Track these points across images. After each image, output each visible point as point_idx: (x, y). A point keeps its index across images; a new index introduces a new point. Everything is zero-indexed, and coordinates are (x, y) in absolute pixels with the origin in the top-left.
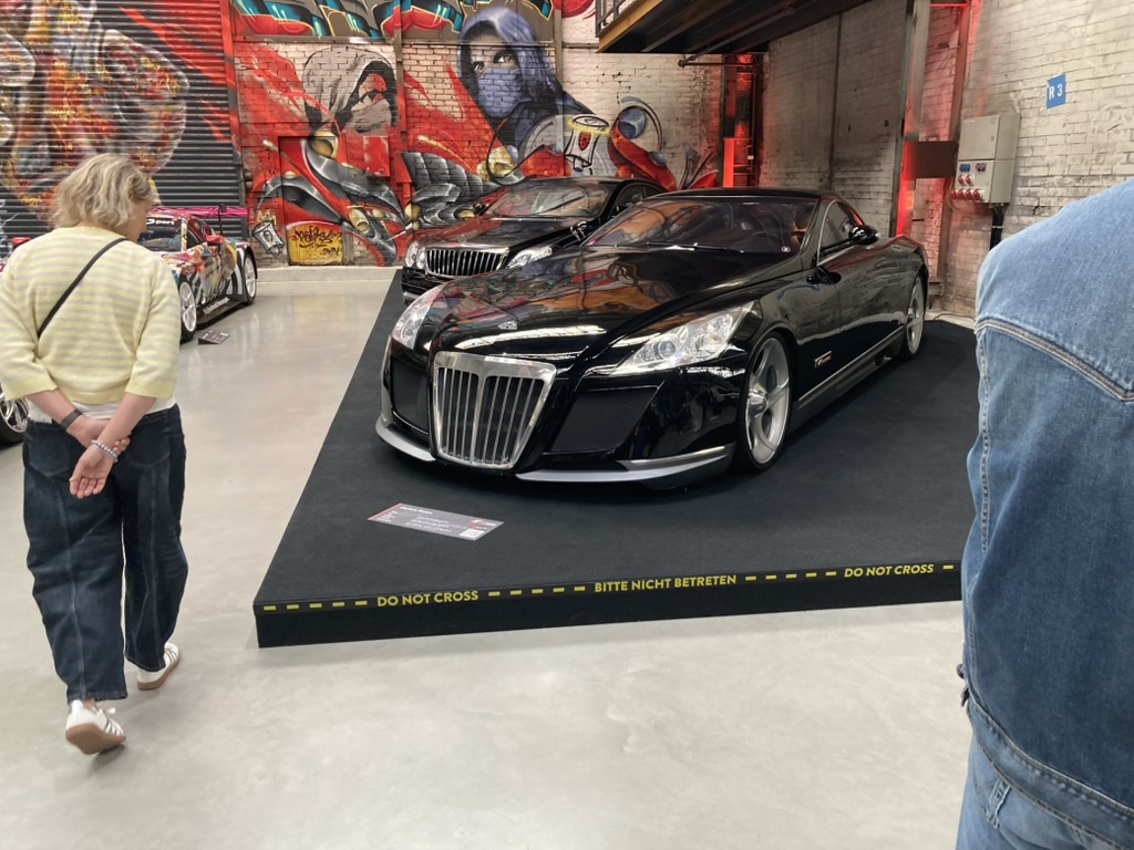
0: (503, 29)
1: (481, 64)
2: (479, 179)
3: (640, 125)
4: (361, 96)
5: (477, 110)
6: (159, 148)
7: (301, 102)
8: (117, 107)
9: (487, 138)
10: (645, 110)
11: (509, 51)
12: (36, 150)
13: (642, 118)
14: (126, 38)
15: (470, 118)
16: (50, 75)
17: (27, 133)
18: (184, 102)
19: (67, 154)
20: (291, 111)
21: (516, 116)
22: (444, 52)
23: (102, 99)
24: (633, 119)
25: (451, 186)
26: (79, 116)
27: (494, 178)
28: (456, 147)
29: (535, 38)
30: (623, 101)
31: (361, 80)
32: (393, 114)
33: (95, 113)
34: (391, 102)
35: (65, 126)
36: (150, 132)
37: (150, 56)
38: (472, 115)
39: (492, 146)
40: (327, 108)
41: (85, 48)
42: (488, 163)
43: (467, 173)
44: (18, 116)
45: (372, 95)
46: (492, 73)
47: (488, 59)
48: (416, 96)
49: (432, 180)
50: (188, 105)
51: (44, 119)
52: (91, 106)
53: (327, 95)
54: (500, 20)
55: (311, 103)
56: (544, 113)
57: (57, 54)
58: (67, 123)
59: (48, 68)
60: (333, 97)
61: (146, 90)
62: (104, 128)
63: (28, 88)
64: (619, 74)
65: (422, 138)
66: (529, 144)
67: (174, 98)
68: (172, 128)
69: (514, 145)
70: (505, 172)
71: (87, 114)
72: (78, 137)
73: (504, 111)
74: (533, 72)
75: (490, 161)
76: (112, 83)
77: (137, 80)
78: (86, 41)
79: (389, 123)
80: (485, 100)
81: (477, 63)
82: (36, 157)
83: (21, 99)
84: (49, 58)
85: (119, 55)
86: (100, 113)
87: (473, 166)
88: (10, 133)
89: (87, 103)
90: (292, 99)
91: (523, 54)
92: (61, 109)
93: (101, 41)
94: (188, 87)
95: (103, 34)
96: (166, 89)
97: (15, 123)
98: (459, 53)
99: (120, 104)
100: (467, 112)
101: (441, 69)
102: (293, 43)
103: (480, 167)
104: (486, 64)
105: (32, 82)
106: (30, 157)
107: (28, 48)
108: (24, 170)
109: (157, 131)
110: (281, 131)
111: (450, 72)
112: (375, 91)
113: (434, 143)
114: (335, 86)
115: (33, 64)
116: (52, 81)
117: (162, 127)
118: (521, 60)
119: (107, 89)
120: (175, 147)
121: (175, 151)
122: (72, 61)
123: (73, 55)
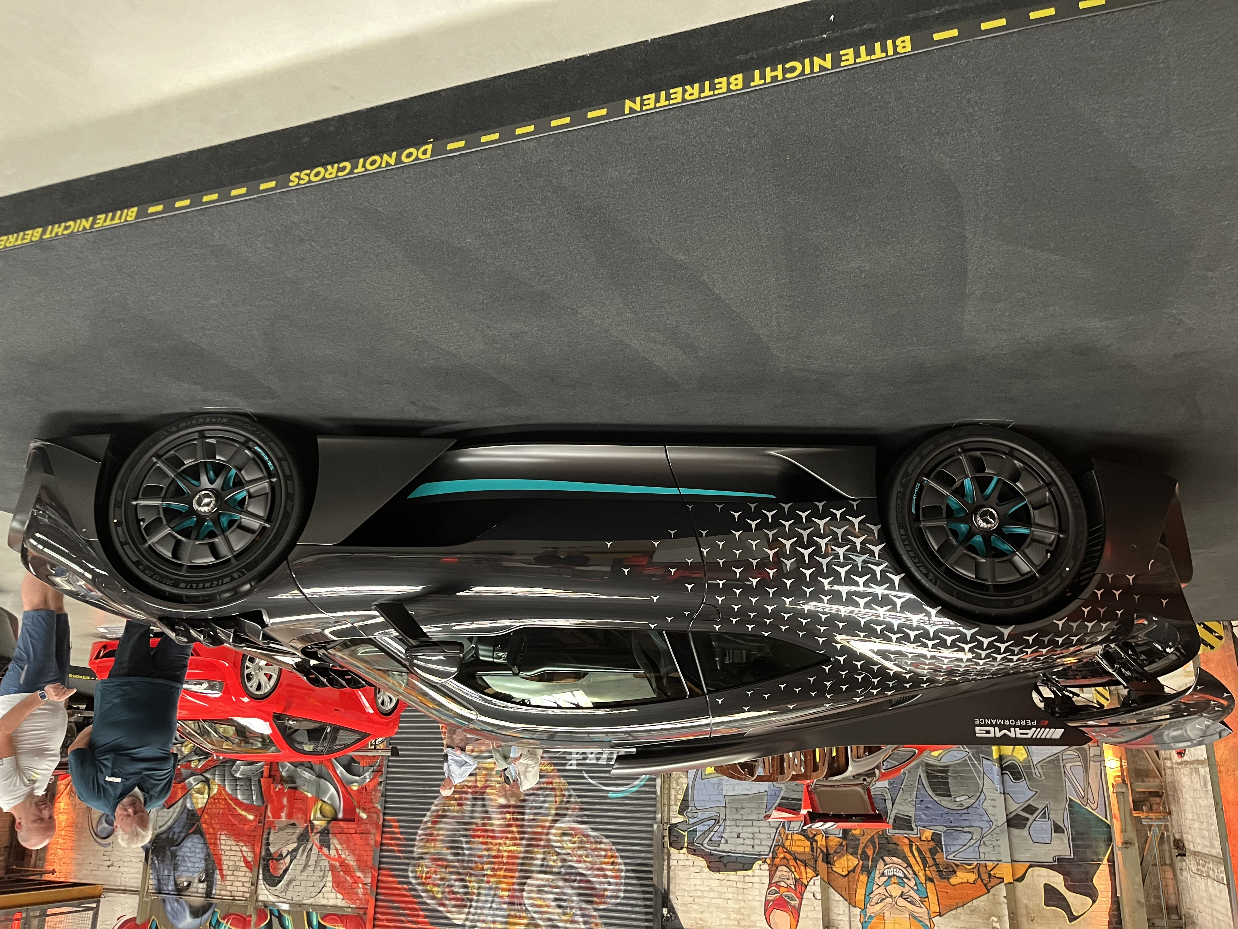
0: (184, 910)
1: (200, 881)
2: (217, 781)
3: (102, 823)
4: (289, 856)
5: (208, 841)
6: (440, 813)
7: (333, 852)
8: (467, 852)
9: (206, 816)
10: (96, 835)
11: (180, 891)
12: (535, 814)
13: (99, 828)
14: (449, 915)
15: (215, 834)
16: (513, 884)
17: (539, 830)
18: (415, 855)
19: (511, 810)
20: (341, 844)
21: (183, 835)
22: (223, 893)
23: (477, 859)
24: (105, 828)
25: (238, 775)
26: (496, 844)
27: (207, 781)
28: (229, 809)
29: (164, 901)
30: (110, 843)
31: (286, 871)
32: (268, 839)
33: (484, 846)
34: (268, 850)
35: (510, 836)
36: (446, 828)
37: (433, 898)
38: (213, 836)
39: (203, 809)
40: (314, 847)
41: (482, 908)
42: (209, 794)
43: (225, 785)
44: (544, 847)
45: (281, 857)
46: (194, 872)
47: (195, 885)
48: (249, 854)
49: (250, 781)
50: (412, 852)
51: (524, 842)
52: (486, 853)
53: (313, 858)
54: (185, 918)
55: (325, 850)
56: (164, 836)
57: (505, 903)
58: (507, 838)
59: (514, 890)
60: (308, 856)
61: (442, 866)
62: (479, 833)
63: (532, 872)
64: (109, 867)
65: (251, 817)
66: (177, 810)
67: (422, 858)
68: (428, 832)
69: (189, 810)
70: (198, 786)
71: (490, 846)
72: (500, 825)
73: (190, 839)
74: (166, 873)
75: (206, 796)
76: (466, 874)
77: (448, 876)
78: (480, 914)
79: (272, 831)
80: (202, 849)
81: (203, 882)
82: (536, 808)
83: (539, 862)
84: (512, 900)
85: (457, 899)
86: (480, 846)
87: (219, 792)
88: (553, 831)
89: (489, 856)
90: (339, 855)
91: (170, 888)
92: (510, 851)
93: (469, 913)
94: (410, 868)
95: (467, 919)
96: (427, 867)
97: (548, 840)
98: (214, 892)
99: (464, 855)
100: (216, 839)
101: (228, 878)
102: (331, 906)
103: (215, 791)
104: (197, 881)
105: (528, 878)
106: (541, 808)
107: (527, 911)
108: (547, 795)
109: (440, 829)
110: (351, 827)
111: (223, 876)
112: (277, 860)
113: (244, 813)
114: (306, 866)
115: (525, 894)
116: (512, 877)
117: (435, 832)
118: (172, 883)
119: (471, 868)
120: (429, 814)
121: (428, 810)
122: (495, 895)
123: (493, 902)
